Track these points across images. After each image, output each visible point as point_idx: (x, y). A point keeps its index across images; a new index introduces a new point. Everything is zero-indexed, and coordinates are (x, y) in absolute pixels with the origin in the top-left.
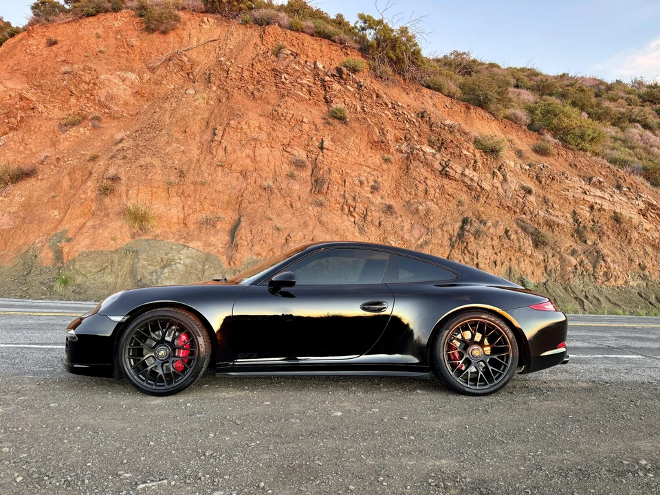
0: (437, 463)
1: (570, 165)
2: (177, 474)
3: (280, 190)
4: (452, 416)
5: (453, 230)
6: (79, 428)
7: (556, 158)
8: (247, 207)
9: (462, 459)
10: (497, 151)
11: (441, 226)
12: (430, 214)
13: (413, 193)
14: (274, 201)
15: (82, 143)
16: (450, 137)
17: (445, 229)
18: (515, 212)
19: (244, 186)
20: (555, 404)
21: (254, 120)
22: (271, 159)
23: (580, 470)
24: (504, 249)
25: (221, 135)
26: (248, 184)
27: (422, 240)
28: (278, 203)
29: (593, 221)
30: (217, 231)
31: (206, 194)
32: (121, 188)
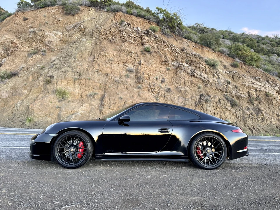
0: (193, 198)
1: (247, 72)
2: (79, 202)
3: (122, 82)
4: (199, 178)
5: (196, 99)
6: (36, 182)
7: (240, 68)
8: (108, 89)
9: (204, 197)
10: (215, 66)
11: (191, 98)
12: (186, 92)
13: (179, 83)
14: (119, 87)
15: (38, 61)
16: (195, 59)
17: (193, 99)
18: (223, 92)
19: (107, 80)
20: (243, 173)
21: (111, 52)
22: (118, 68)
23: (257, 202)
24: (218, 108)
25: (97, 58)
26: (108, 79)
27: (183, 103)
28: (121, 87)
29: (257, 95)
30: (95, 99)
31: (90, 83)
32: (54, 80)
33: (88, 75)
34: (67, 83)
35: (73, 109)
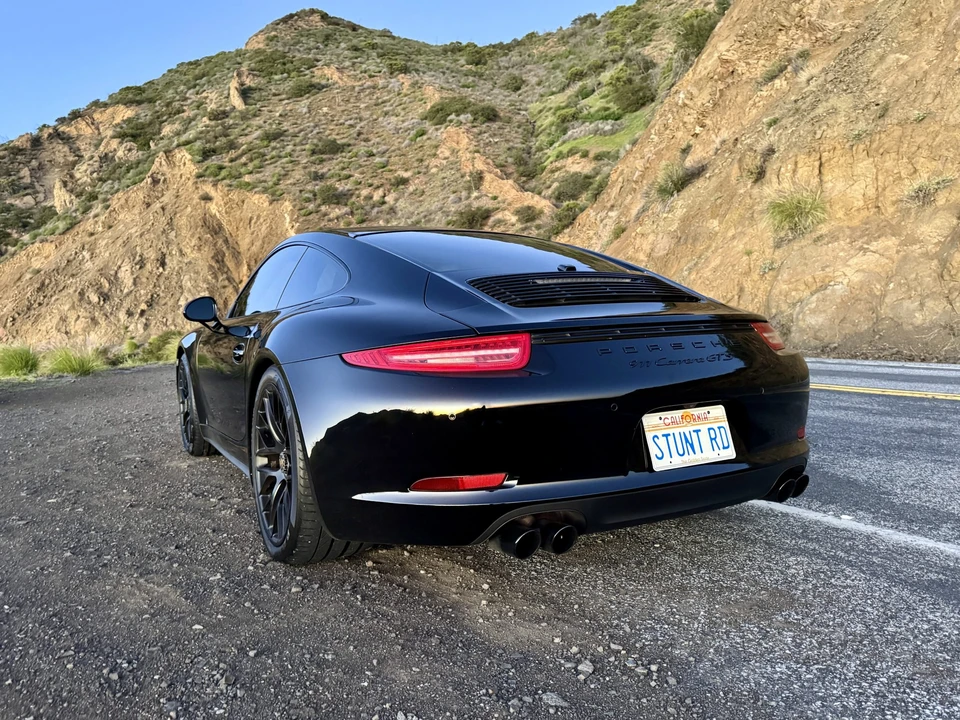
30: (937, 210)
31: (923, 138)
32: (772, 166)
33: (917, 104)
34: (817, 164)
35: (823, 270)
